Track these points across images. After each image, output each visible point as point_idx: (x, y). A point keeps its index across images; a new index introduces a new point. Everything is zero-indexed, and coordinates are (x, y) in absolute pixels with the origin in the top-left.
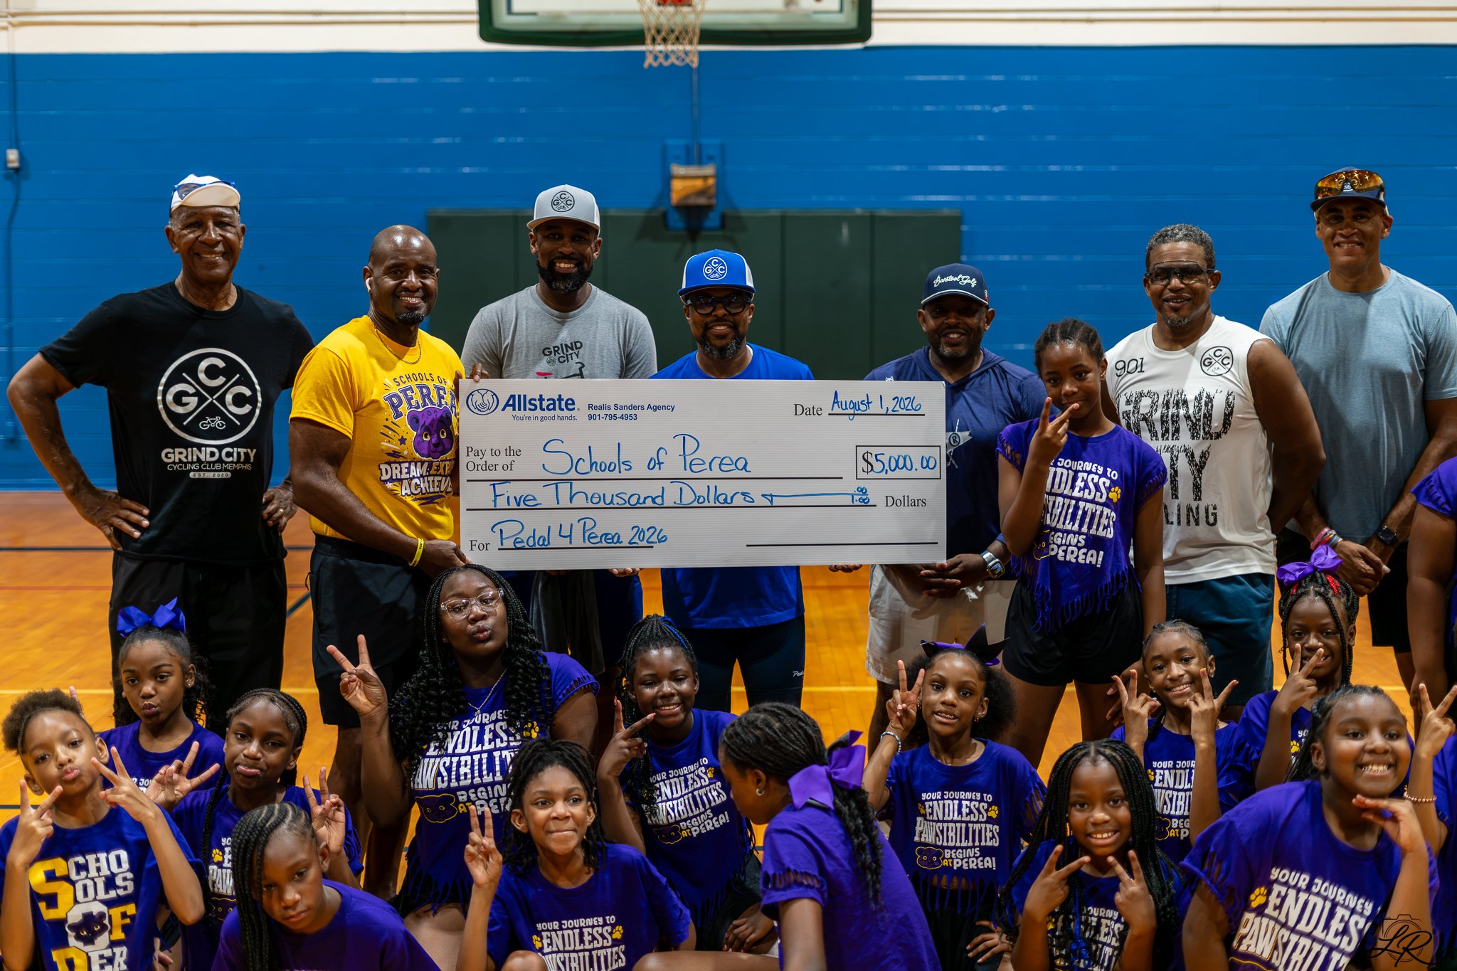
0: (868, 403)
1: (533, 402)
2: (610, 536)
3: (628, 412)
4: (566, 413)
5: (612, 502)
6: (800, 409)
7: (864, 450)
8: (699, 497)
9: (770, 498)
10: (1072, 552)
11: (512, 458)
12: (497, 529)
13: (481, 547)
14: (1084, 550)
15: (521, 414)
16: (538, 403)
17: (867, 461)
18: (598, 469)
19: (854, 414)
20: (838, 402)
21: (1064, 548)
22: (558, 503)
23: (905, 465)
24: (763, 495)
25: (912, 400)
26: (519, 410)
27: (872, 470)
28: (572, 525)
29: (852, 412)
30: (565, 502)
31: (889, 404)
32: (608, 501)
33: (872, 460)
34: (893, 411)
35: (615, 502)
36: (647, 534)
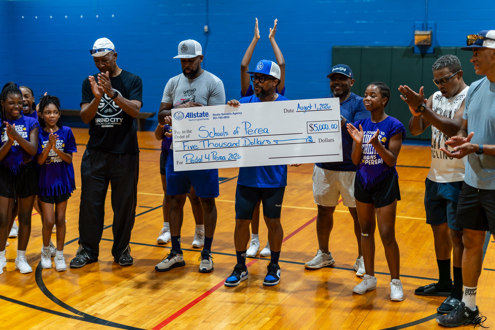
0: (311, 107)
1: (195, 115)
2: (222, 157)
3: (226, 116)
4: (206, 117)
6: (286, 111)
7: (310, 123)
8: (252, 143)
9: (276, 142)
10: (373, 161)
11: (189, 133)
12: (185, 157)
13: (180, 163)
14: (377, 160)
15: (191, 119)
16: (196, 115)
17: (311, 127)
18: (217, 135)
19: (306, 111)
20: (299, 107)
21: (370, 160)
22: (204, 147)
23: (325, 128)
24: (274, 141)
25: (327, 105)
26: (191, 117)
27: (313, 130)
28: (209, 154)
29: (305, 110)
30: (207, 147)
31: (319, 107)
32: (221, 146)
33: (313, 126)
34: (320, 109)
35: (223, 146)
36: (234, 156)
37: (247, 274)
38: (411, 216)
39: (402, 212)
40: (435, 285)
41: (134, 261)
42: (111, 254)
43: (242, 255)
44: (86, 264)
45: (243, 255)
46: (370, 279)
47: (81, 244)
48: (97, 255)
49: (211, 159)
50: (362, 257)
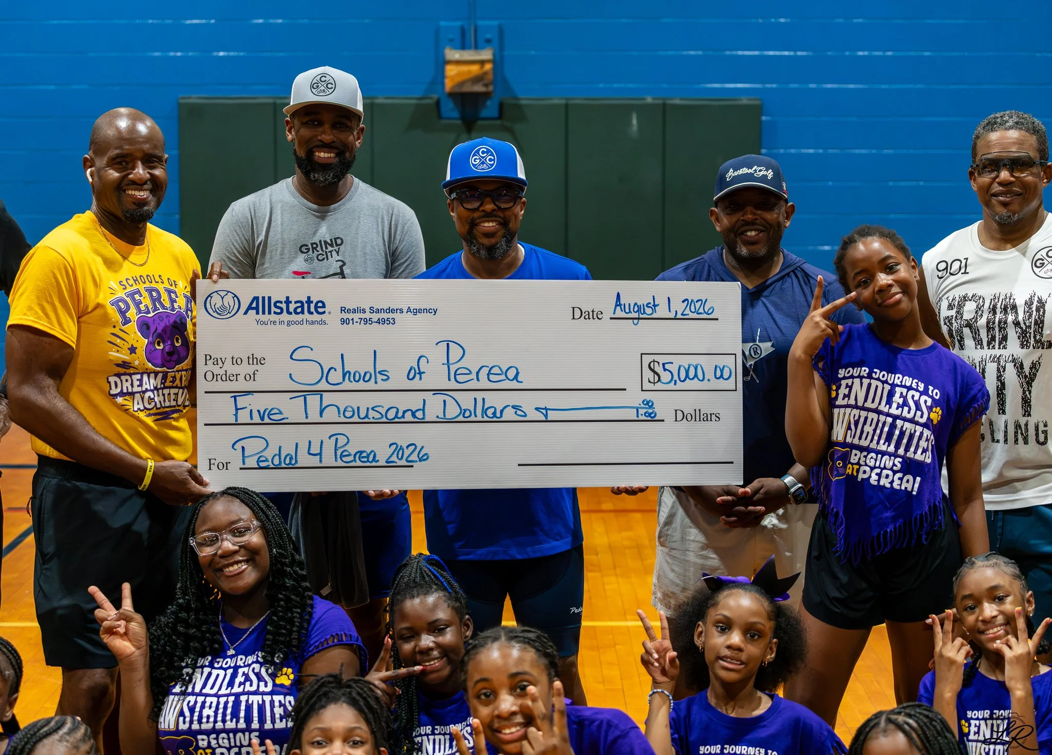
0: (655, 305)
1: (278, 304)
2: (364, 455)
3: (386, 316)
4: (316, 317)
5: (367, 416)
6: (578, 314)
7: (651, 358)
8: (465, 410)
9: (544, 411)
10: (887, 476)
11: (255, 367)
12: (238, 446)
13: (221, 466)
14: (900, 475)
15: (265, 317)
16: (284, 306)
17: (653, 371)
18: (352, 379)
19: (639, 319)
20: (620, 305)
21: (878, 471)
22: (307, 417)
23: (696, 375)
24: (537, 409)
25: (703, 303)
26: (264, 313)
27: (659, 380)
28: (322, 442)
29: (636, 315)
30: (314, 416)
31: (678, 306)
32: (363, 415)
33: (659, 369)
34: (682, 314)
35: (370, 416)
36: (407, 452)
49: (329, 459)
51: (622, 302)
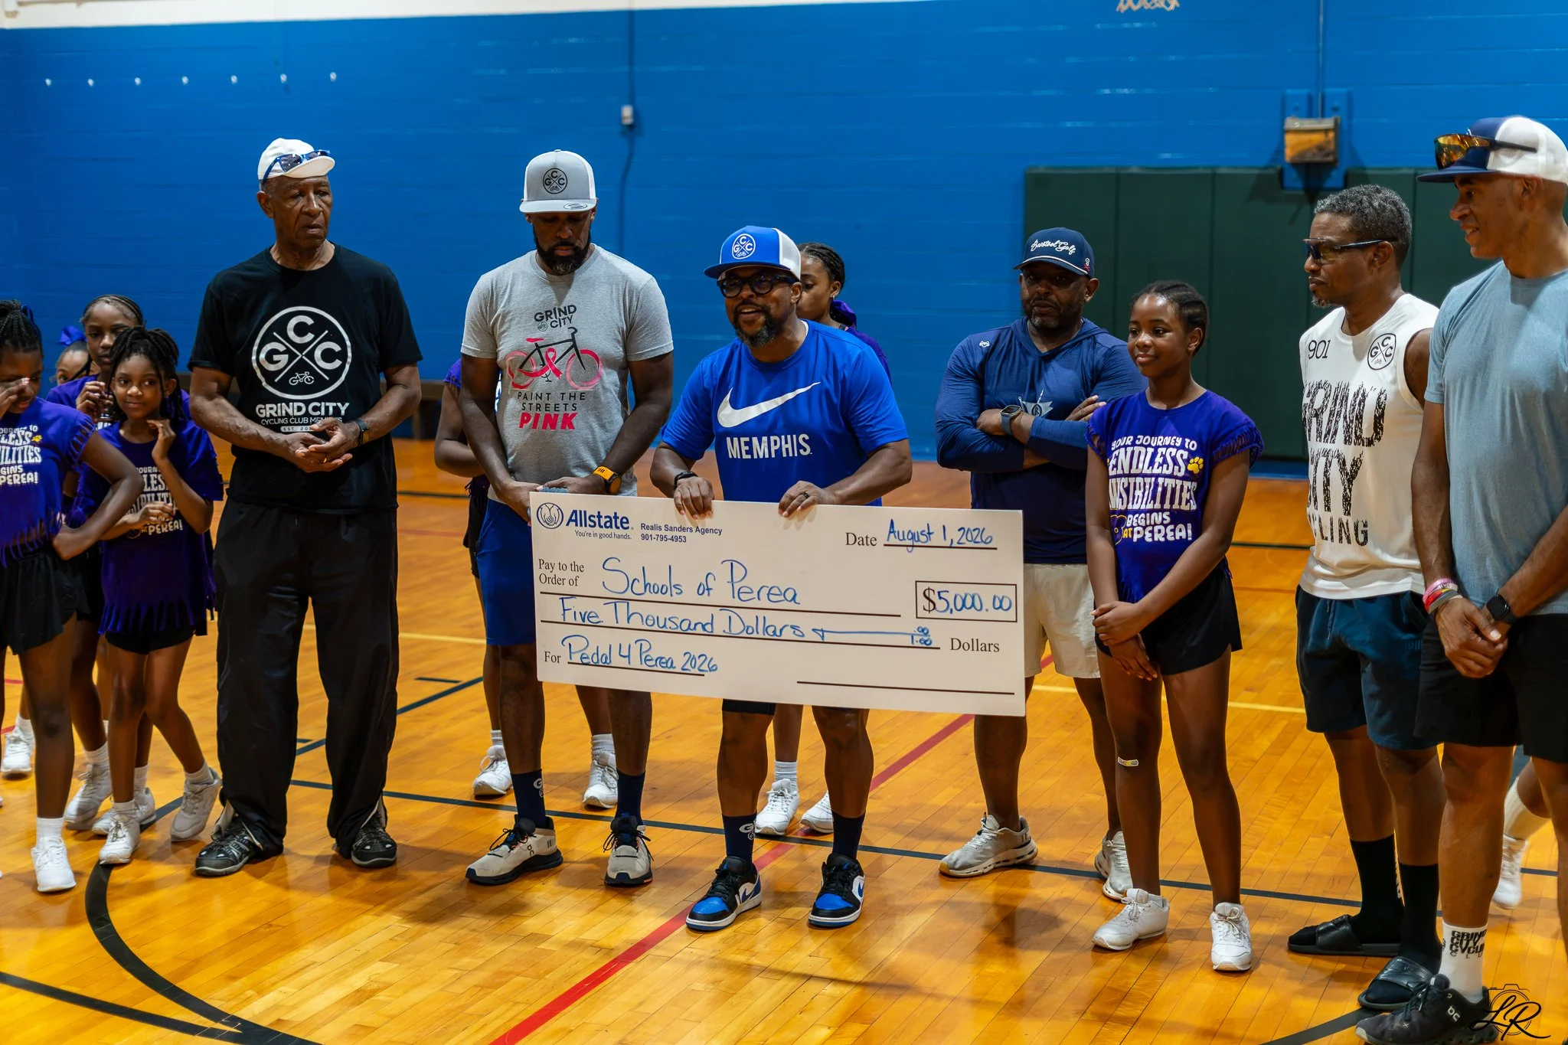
0: (929, 533)
1: (592, 518)
2: (664, 660)
3: (678, 534)
4: (623, 532)
5: (665, 626)
6: (852, 539)
7: (926, 586)
8: (748, 627)
9: (821, 633)
10: (1159, 531)
11: (576, 573)
14: (1171, 527)
16: (596, 520)
17: (928, 598)
18: (652, 590)
19: (913, 546)
20: (894, 532)
21: (1150, 528)
22: (617, 622)
24: (814, 630)
25: (981, 531)
26: (581, 525)
27: (934, 608)
28: (630, 645)
29: (910, 543)
30: (623, 621)
31: (954, 534)
32: (661, 625)
33: (934, 597)
34: (958, 543)
35: (668, 625)
36: (699, 661)
37: (757, 890)
38: (1279, 705)
39: (1249, 689)
40: (1349, 919)
41: (398, 853)
42: (326, 830)
43: (742, 829)
44: (247, 862)
45: (746, 829)
46: (1147, 905)
47: (228, 802)
48: (281, 833)
49: (636, 662)
50: (1120, 836)
51: (896, 529)
